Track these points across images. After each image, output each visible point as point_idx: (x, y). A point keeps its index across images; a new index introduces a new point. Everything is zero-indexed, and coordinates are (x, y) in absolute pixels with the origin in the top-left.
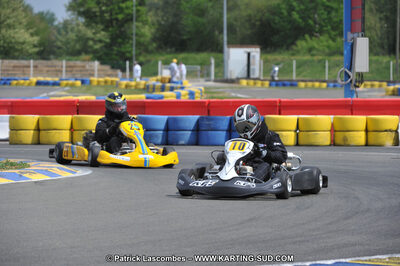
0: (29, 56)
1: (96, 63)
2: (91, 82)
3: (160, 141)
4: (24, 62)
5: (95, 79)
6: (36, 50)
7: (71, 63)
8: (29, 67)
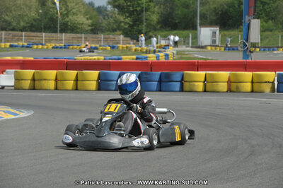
0: (86, 32)
1: (122, 37)
2: (118, 47)
3: (114, 88)
4: (79, 35)
5: (120, 46)
6: (90, 28)
7: (107, 36)
8: (81, 38)
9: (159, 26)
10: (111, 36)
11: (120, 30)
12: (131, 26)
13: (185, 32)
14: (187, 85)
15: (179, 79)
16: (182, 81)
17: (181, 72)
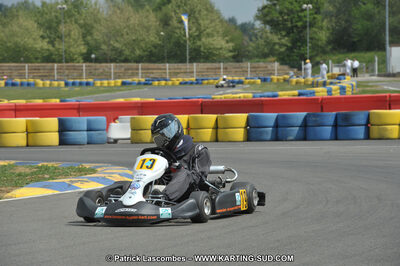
0: (226, 60)
1: (276, 64)
2: (272, 80)
3: (269, 137)
4: (216, 65)
5: (275, 77)
6: (231, 54)
7: (256, 65)
8: (220, 68)
9: (330, 47)
10: (261, 64)
11: (273, 55)
12: (290, 49)
13: (368, 55)
14: (374, 131)
15: (363, 122)
16: (368, 124)
17: (366, 112)
